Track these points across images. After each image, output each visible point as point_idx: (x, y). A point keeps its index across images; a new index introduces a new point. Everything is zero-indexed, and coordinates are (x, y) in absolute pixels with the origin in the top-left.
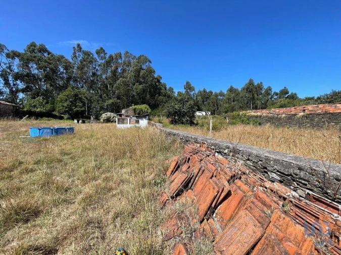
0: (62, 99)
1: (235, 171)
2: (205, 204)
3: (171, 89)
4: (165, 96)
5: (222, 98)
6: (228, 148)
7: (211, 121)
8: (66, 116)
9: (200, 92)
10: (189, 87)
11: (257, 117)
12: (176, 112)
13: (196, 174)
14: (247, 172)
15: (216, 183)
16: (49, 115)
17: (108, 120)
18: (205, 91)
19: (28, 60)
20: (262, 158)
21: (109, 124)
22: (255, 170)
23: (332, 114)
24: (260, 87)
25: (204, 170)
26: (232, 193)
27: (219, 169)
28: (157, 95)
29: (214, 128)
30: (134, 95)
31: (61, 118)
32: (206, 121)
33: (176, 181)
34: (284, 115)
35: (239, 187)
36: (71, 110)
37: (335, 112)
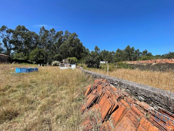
0: (33, 54)
1: (120, 95)
2: (105, 112)
3: (88, 50)
4: (85, 53)
5: (113, 54)
6: (117, 82)
7: (108, 66)
8: (34, 62)
9: (102, 51)
11: (131, 65)
12: (90, 61)
13: (100, 95)
14: (127, 95)
15: (111, 101)
16: (26, 61)
17: (56, 65)
18: (105, 51)
19: (17, 34)
20: (135, 88)
21: (56, 67)
22: (131, 94)
23: (170, 64)
24: (133, 49)
25: (104, 93)
26: (119, 106)
27: (112, 93)
28: (81, 53)
29: (110, 70)
30: (69, 53)
31: (32, 63)
32: (106, 66)
33: (89, 99)
34: (145, 64)
35: (123, 104)
36: (37, 59)
37: (172, 63)
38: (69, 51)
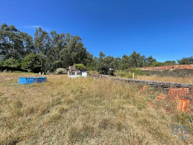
3: (92, 55)
4: (89, 59)
5: (119, 61)
8: (29, 70)
9: (108, 57)
10: (102, 55)
11: (146, 71)
17: (61, 73)
18: (110, 57)
19: (5, 35)
23: (189, 69)
28: (85, 58)
34: (162, 70)
37: (191, 68)
38: (72, 57)
